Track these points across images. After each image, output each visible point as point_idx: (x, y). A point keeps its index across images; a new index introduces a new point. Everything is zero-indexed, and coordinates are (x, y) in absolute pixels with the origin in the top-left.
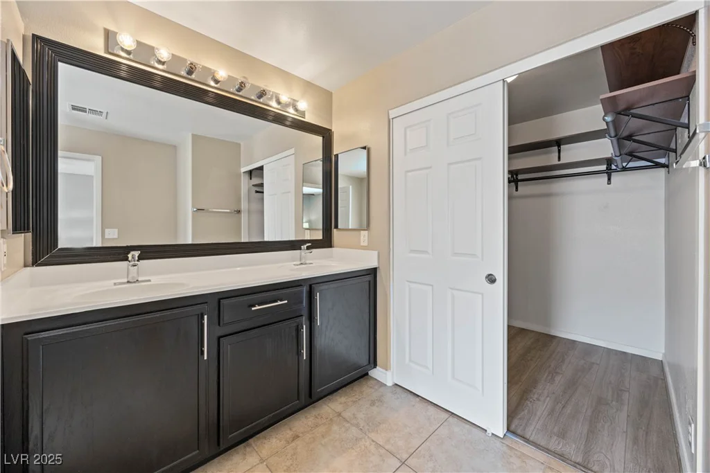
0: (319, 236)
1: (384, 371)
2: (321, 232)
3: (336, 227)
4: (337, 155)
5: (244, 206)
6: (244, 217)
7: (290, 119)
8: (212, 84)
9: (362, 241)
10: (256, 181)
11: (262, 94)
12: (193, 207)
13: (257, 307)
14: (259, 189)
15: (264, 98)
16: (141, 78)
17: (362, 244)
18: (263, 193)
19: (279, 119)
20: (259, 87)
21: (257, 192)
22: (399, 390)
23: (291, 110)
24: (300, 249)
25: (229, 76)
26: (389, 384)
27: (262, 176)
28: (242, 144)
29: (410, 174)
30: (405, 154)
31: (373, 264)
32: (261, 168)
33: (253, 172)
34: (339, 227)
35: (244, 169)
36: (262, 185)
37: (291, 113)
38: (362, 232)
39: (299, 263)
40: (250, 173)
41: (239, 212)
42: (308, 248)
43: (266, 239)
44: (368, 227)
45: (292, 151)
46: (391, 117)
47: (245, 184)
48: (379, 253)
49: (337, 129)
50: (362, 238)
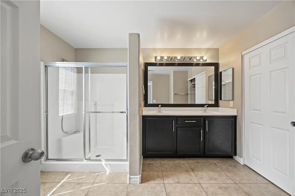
0: (213, 103)
1: (239, 158)
2: (214, 101)
3: (221, 99)
4: (221, 72)
5: (189, 92)
6: (189, 96)
7: (201, 64)
8: (177, 60)
9: (230, 105)
10: (193, 83)
11: (191, 58)
12: (173, 93)
13: (186, 121)
14: (194, 86)
15: (192, 59)
16: (161, 65)
17: (231, 106)
18: (195, 87)
19: (197, 65)
20: (190, 57)
21: (193, 87)
22: (246, 167)
23: (201, 60)
24: (204, 107)
25: (181, 57)
26: (242, 163)
27: (195, 81)
28: (188, 71)
29: (252, 77)
30: (250, 69)
31: (235, 114)
32: (195, 79)
33: (192, 80)
34: (222, 99)
35: (189, 80)
36: (195, 85)
37: (201, 61)
38: (230, 101)
39: (204, 112)
40: (191, 81)
41: (187, 94)
42: (207, 107)
43: (196, 103)
44: (233, 99)
45: (205, 72)
46: (243, 54)
47: (190, 85)
48: (237, 110)
49: (221, 62)
50: (231, 104)
